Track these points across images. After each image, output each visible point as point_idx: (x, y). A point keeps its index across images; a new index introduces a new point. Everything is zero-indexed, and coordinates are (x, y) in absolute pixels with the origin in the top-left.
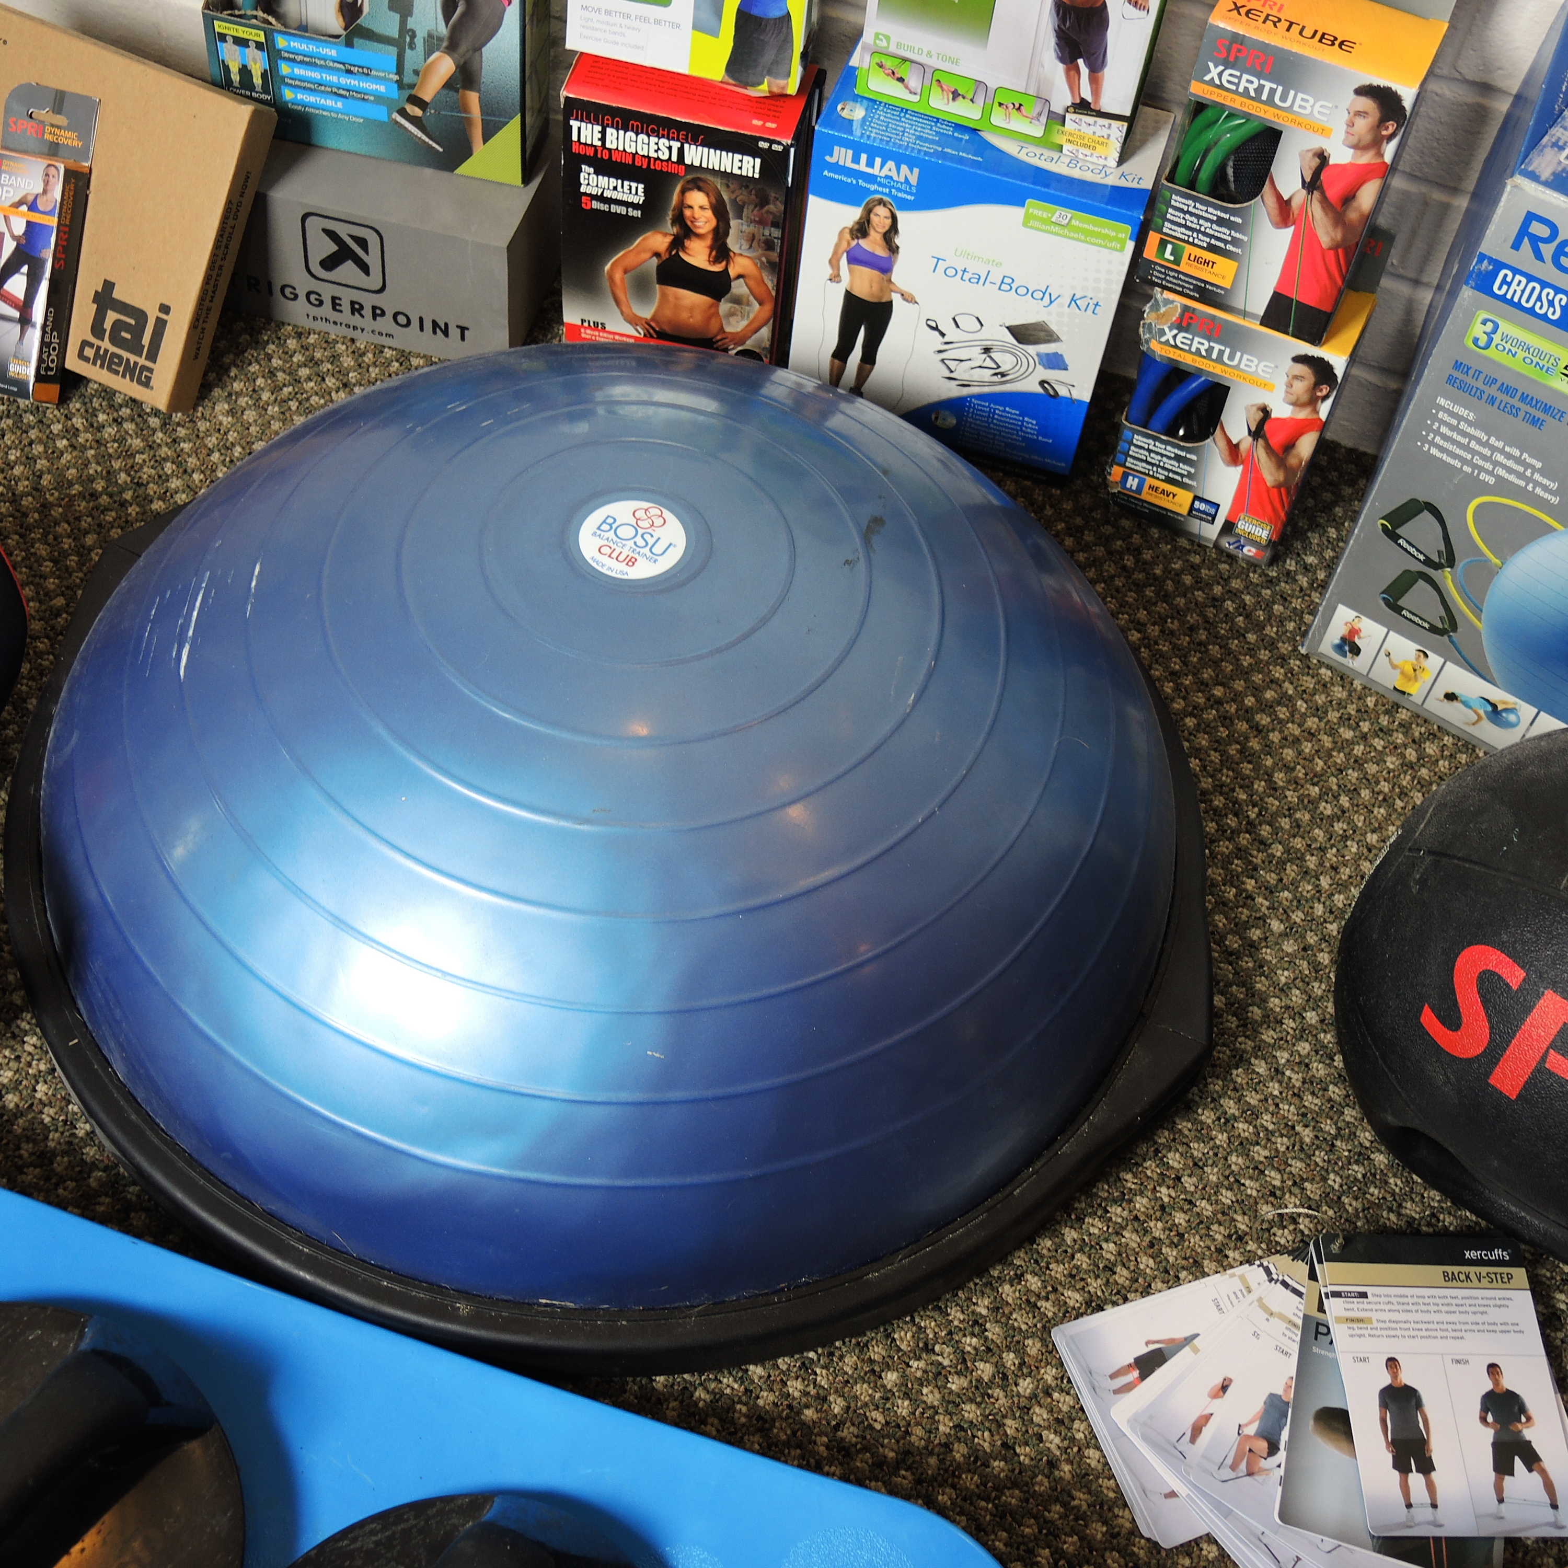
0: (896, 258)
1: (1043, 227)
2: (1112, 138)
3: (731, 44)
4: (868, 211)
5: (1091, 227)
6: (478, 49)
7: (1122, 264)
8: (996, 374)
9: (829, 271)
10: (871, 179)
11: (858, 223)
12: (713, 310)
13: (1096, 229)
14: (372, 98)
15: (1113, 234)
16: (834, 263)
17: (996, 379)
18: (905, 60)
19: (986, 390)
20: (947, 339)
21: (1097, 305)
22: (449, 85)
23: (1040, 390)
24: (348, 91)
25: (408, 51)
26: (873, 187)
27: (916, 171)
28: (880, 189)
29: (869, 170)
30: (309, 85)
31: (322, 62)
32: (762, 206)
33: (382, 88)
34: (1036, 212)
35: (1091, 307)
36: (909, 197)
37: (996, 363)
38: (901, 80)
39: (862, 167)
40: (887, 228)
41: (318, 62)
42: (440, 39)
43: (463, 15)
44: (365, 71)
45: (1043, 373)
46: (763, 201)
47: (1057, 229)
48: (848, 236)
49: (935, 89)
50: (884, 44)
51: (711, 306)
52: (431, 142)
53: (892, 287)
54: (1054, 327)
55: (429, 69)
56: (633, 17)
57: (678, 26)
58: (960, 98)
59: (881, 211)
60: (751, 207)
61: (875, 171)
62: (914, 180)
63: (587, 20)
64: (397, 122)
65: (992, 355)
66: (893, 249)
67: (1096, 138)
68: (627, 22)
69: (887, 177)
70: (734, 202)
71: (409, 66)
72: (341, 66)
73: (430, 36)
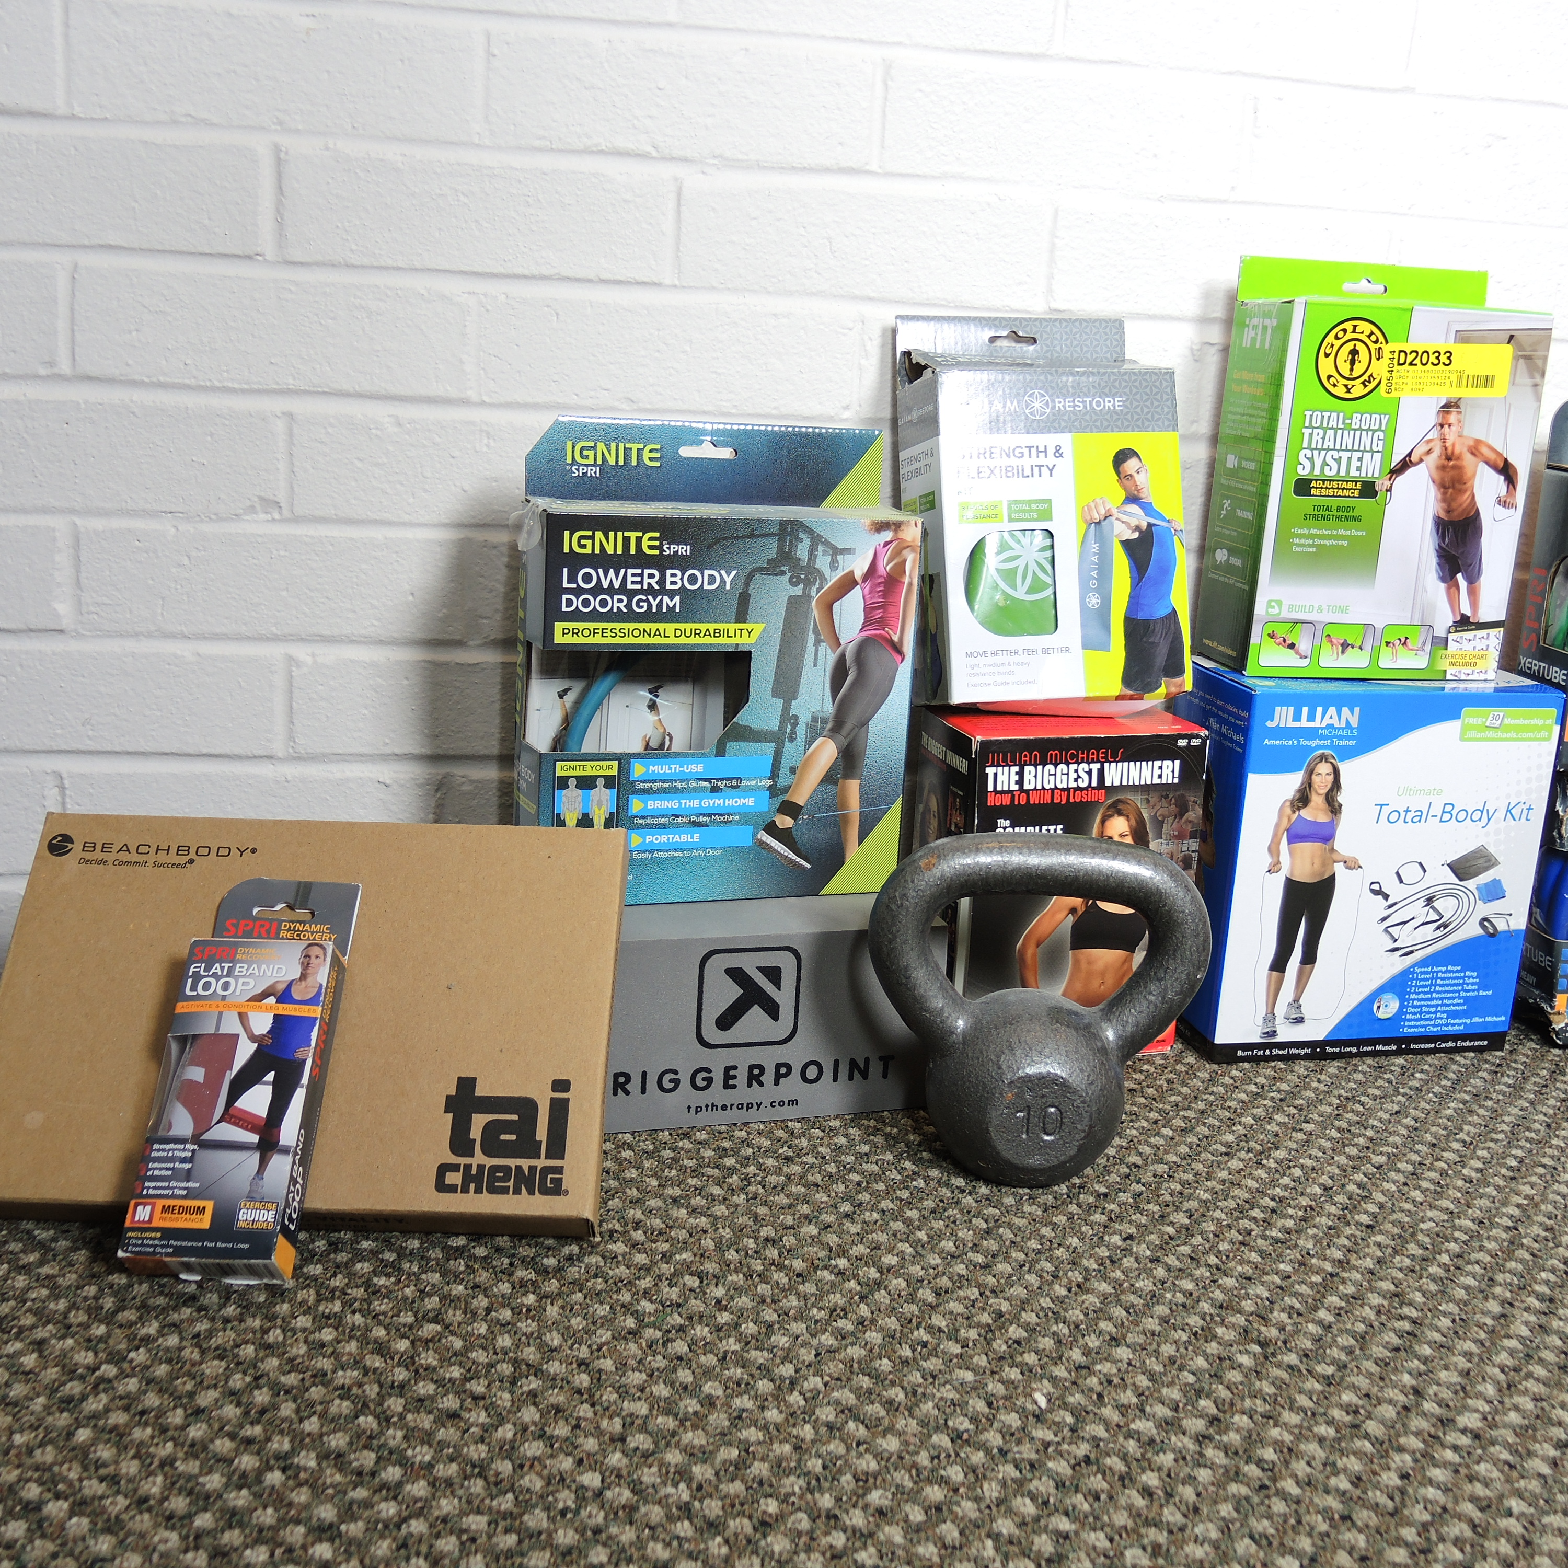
0: (1339, 821)
1: (1479, 736)
2: (1491, 649)
3: (1123, 654)
4: (1310, 773)
5: (1521, 722)
6: (864, 724)
7: (1549, 754)
8: (1438, 928)
9: (1268, 860)
10: (1312, 733)
11: (1299, 791)
12: (1126, 966)
13: (1526, 722)
14: (736, 818)
15: (1540, 722)
16: (1273, 850)
17: (1439, 933)
18: (1296, 622)
19: (1429, 950)
20: (1390, 901)
21: (1529, 809)
22: (829, 778)
23: (1480, 932)
24: (710, 815)
25: (787, 744)
26: (1314, 743)
27: (1357, 710)
28: (1322, 743)
29: (1311, 725)
30: (663, 821)
31: (684, 785)
32: (1181, 816)
33: (750, 801)
34: (1471, 721)
35: (1525, 812)
36: (1351, 743)
37: (1439, 913)
38: (1292, 646)
39: (1304, 723)
40: (1329, 786)
41: (678, 785)
42: (824, 721)
43: (853, 684)
44: (734, 783)
45: (1484, 909)
46: (1183, 809)
47: (1490, 734)
48: (1288, 811)
49: (1326, 646)
50: (1276, 611)
51: (1125, 961)
52: (798, 860)
53: (1335, 856)
54: (1492, 850)
55: (807, 763)
56: (1021, 652)
57: (1067, 650)
58: (1349, 648)
59: (1324, 768)
60: (1171, 820)
61: (1316, 724)
62: (1354, 722)
63: (973, 666)
64: (762, 843)
65: (1435, 904)
66: (1334, 808)
67: (1476, 653)
68: (1016, 658)
69: (1330, 726)
70: (1154, 818)
71: (785, 765)
72: (707, 784)
73: (814, 719)
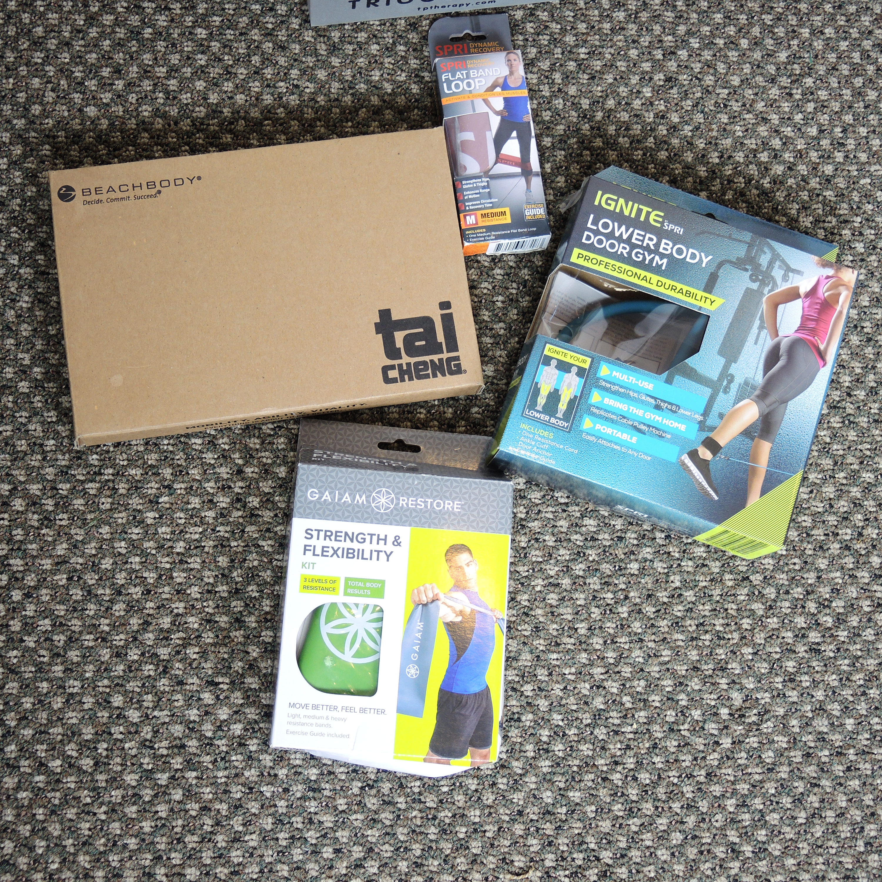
6: (785, 401)
14: (669, 436)
24: (649, 426)
25: (721, 394)
30: (613, 417)
31: (636, 395)
33: (682, 427)
41: (631, 393)
42: (754, 388)
43: (783, 368)
44: (674, 408)
52: (709, 489)
55: (734, 414)
64: (683, 464)
71: (716, 409)
72: (652, 401)
73: (746, 383)
